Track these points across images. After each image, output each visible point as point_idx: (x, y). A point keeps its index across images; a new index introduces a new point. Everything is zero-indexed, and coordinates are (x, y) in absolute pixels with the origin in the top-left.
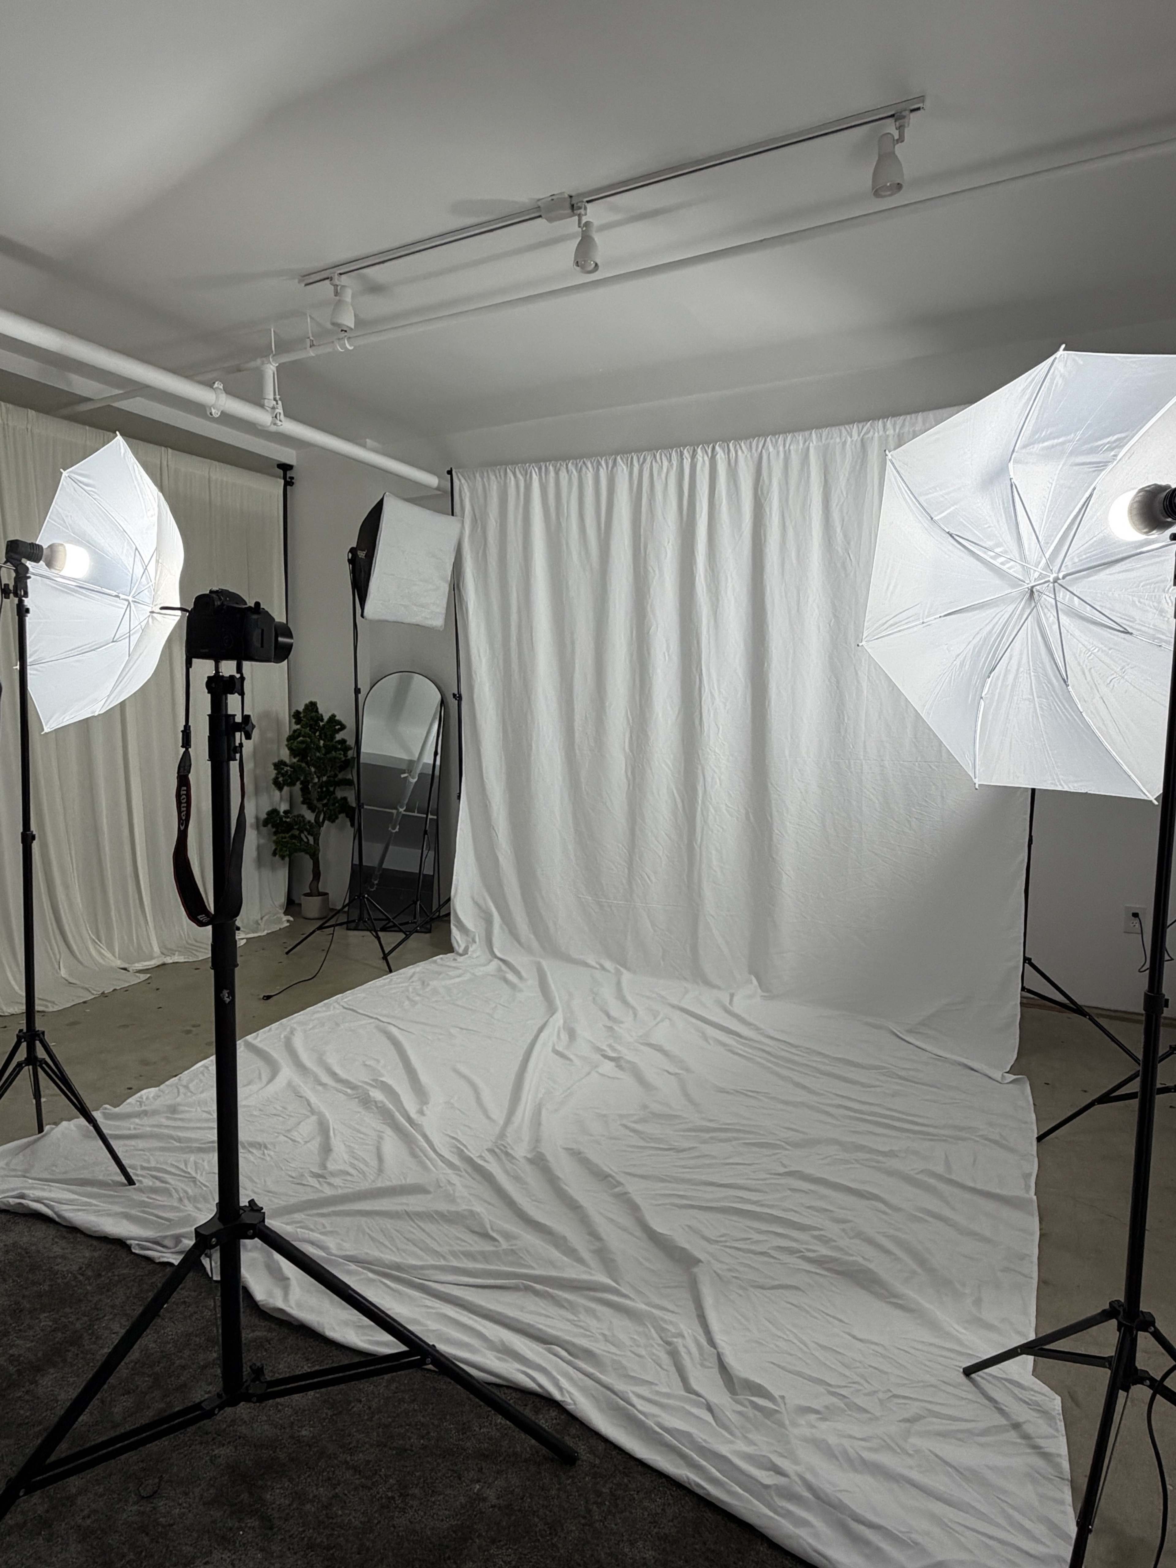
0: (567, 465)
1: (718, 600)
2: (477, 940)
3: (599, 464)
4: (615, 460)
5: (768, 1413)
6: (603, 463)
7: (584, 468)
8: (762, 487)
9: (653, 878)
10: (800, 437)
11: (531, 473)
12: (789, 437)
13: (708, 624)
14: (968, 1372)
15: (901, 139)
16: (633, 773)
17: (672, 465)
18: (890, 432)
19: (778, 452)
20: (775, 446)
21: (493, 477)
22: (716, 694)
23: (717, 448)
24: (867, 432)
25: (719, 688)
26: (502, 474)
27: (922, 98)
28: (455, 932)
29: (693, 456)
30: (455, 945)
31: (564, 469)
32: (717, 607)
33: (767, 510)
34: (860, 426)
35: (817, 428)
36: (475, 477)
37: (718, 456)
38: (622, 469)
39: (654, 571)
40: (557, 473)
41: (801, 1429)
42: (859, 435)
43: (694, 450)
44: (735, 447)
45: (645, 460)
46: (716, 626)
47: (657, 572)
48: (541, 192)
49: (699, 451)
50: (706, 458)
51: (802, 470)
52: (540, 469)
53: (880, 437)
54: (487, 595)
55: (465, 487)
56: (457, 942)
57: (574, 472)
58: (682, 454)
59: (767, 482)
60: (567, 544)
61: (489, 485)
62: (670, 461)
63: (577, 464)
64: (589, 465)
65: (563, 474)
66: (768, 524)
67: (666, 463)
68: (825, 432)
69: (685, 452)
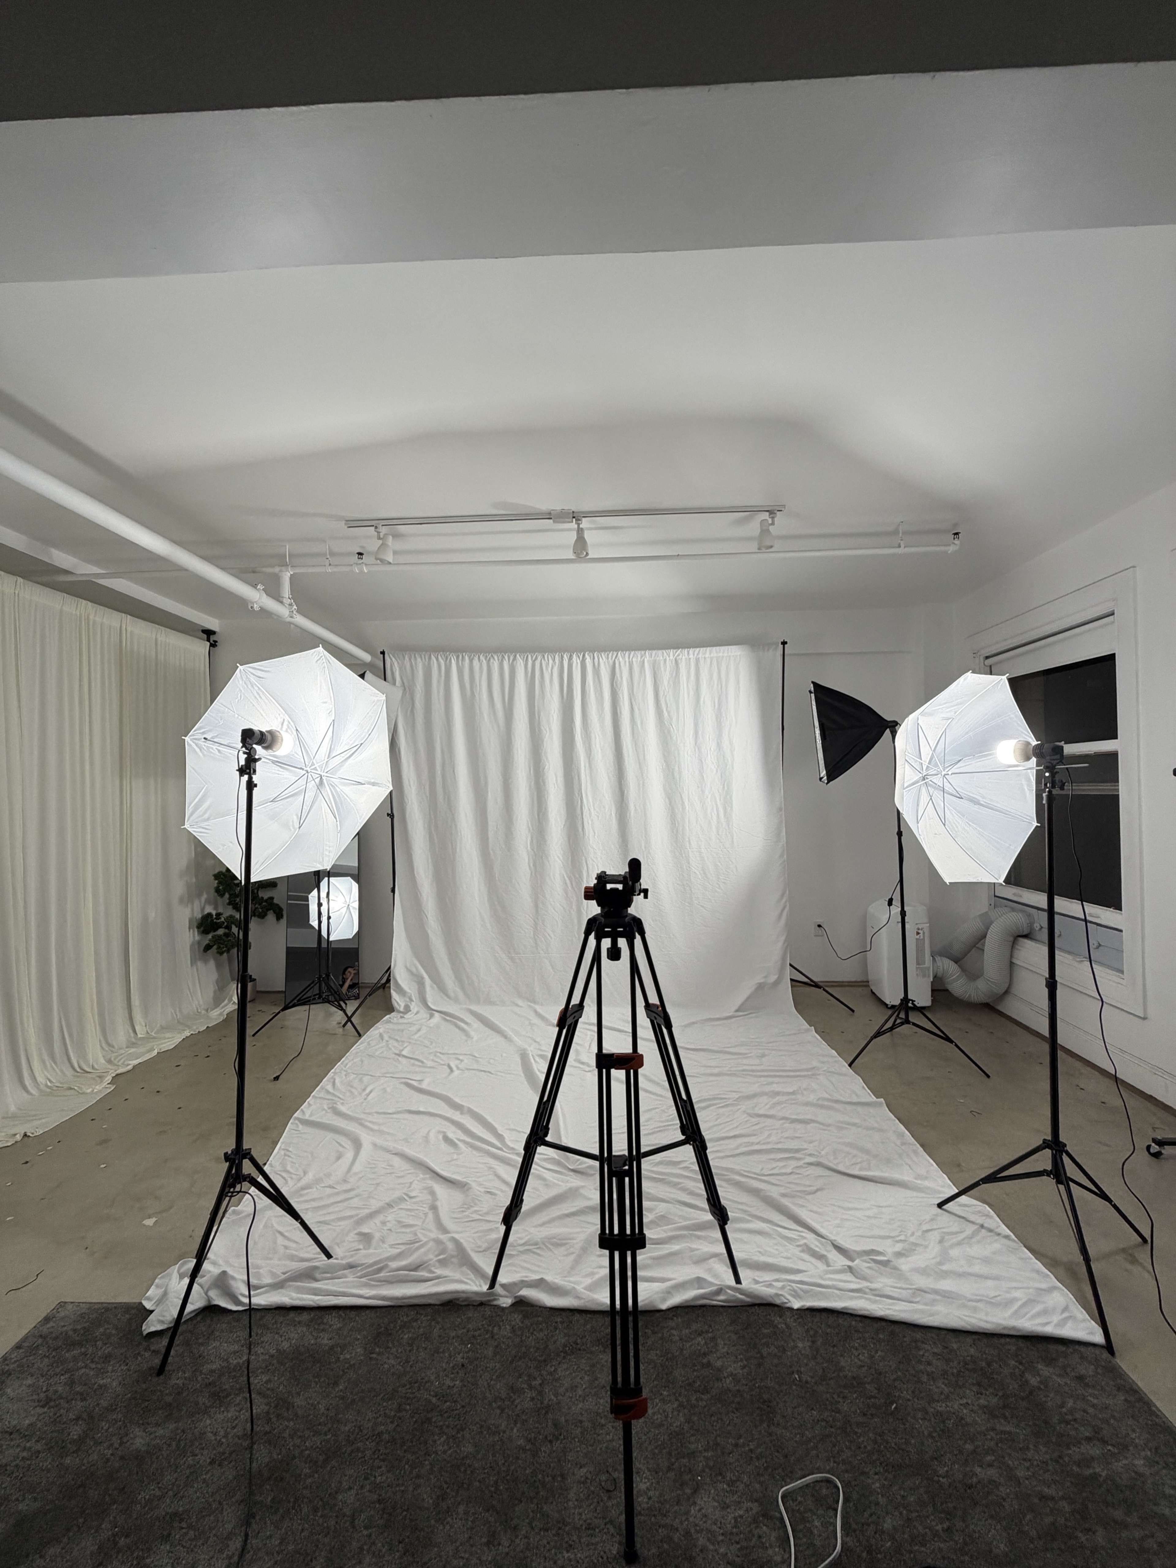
0: (479, 657)
1: (591, 751)
2: (414, 999)
3: (503, 657)
4: (515, 656)
5: (886, 1264)
6: (506, 657)
7: (492, 660)
8: (616, 683)
9: (552, 936)
10: (639, 653)
11: (451, 658)
12: (632, 653)
13: (585, 764)
14: (940, 1205)
15: (773, 524)
16: (535, 865)
17: (555, 663)
18: (691, 656)
19: (625, 662)
20: (624, 658)
21: (419, 660)
22: (592, 810)
23: (586, 656)
24: (678, 655)
25: (594, 806)
26: (427, 658)
27: (784, 506)
28: (394, 994)
29: (570, 658)
30: (395, 1005)
31: (476, 658)
32: (590, 754)
33: (621, 695)
34: (675, 651)
35: (650, 649)
36: (404, 658)
37: (587, 661)
38: (520, 663)
39: (546, 730)
40: (471, 661)
41: (905, 1265)
42: (674, 655)
43: (571, 656)
44: (598, 657)
45: (536, 658)
46: (590, 767)
47: (548, 729)
48: (557, 506)
49: (574, 656)
50: (578, 661)
51: (641, 672)
52: (458, 657)
53: (686, 659)
54: (415, 742)
55: (396, 664)
56: (398, 1003)
57: (484, 661)
58: (562, 657)
59: (619, 678)
60: (480, 708)
61: (416, 663)
62: (554, 660)
63: (486, 656)
64: (496, 658)
65: (476, 662)
66: (622, 704)
67: (551, 661)
68: (654, 652)
69: (565, 656)
